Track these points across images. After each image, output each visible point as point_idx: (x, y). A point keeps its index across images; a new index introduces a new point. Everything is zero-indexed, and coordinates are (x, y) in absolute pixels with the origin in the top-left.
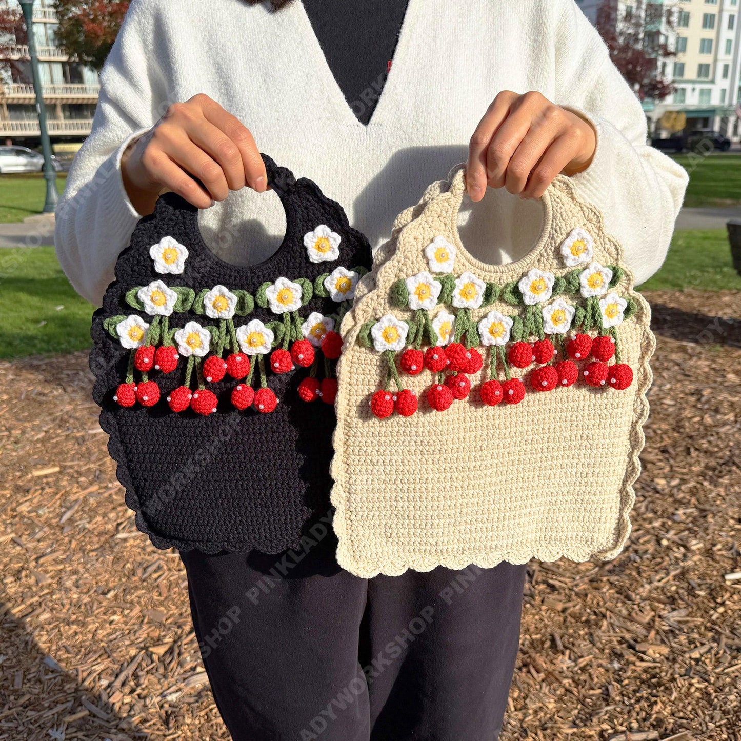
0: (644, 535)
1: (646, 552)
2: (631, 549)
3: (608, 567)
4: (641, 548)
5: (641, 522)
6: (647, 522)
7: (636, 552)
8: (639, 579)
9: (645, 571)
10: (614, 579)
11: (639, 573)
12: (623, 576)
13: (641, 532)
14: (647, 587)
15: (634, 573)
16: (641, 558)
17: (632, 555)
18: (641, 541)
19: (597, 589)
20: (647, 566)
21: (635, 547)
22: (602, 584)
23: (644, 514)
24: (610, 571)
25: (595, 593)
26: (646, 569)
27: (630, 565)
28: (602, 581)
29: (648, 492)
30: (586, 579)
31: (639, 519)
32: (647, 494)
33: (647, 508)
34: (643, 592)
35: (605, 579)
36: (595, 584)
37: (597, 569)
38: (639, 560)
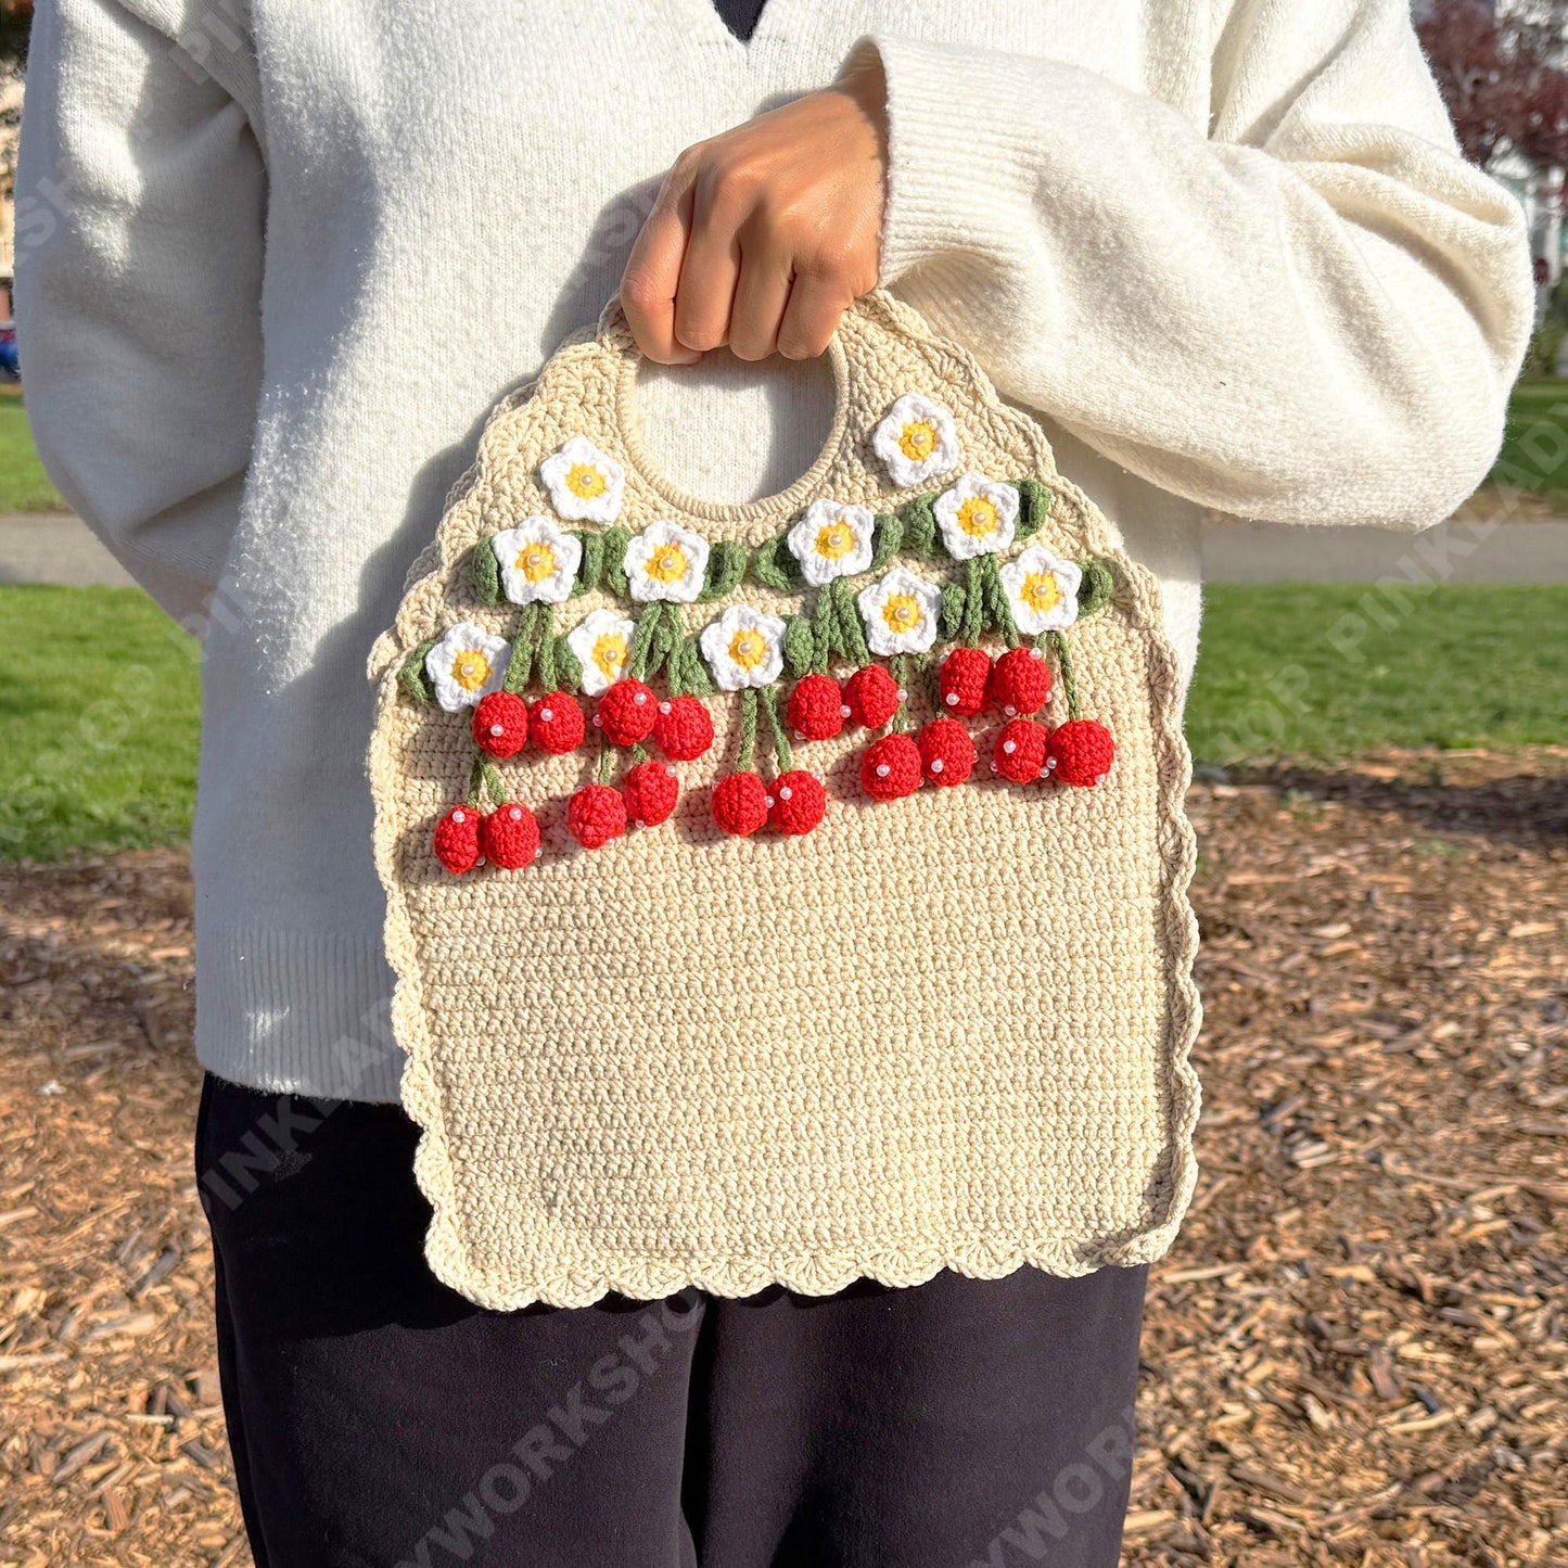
0: (1537, 1399)
1: (1541, 1443)
2: (1497, 1435)
3: (1427, 1484)
4: (1527, 1433)
5: (1529, 1364)
6: (1549, 1364)
7: (1513, 1443)
8: (1517, 1514)
9: (1536, 1496)
10: (1443, 1513)
11: (1519, 1501)
12: (1470, 1507)
13: (1528, 1390)
14: (1542, 1538)
15: (1504, 1501)
16: (1526, 1460)
17: (1501, 1452)
18: (1528, 1413)
19: (1394, 1537)
20: (1545, 1482)
21: (1511, 1429)
22: (1409, 1526)
23: (1541, 1342)
24: (1434, 1496)
25: (1391, 1550)
26: (1540, 1489)
27: (1493, 1478)
28: (1407, 1517)
29: (1555, 1283)
30: (1361, 1512)
31: (1524, 1355)
32: (1549, 1291)
33: (1548, 1326)
34: (1530, 1550)
35: (1416, 1512)
36: (1387, 1526)
37: (1395, 1489)
38: (1518, 1465)
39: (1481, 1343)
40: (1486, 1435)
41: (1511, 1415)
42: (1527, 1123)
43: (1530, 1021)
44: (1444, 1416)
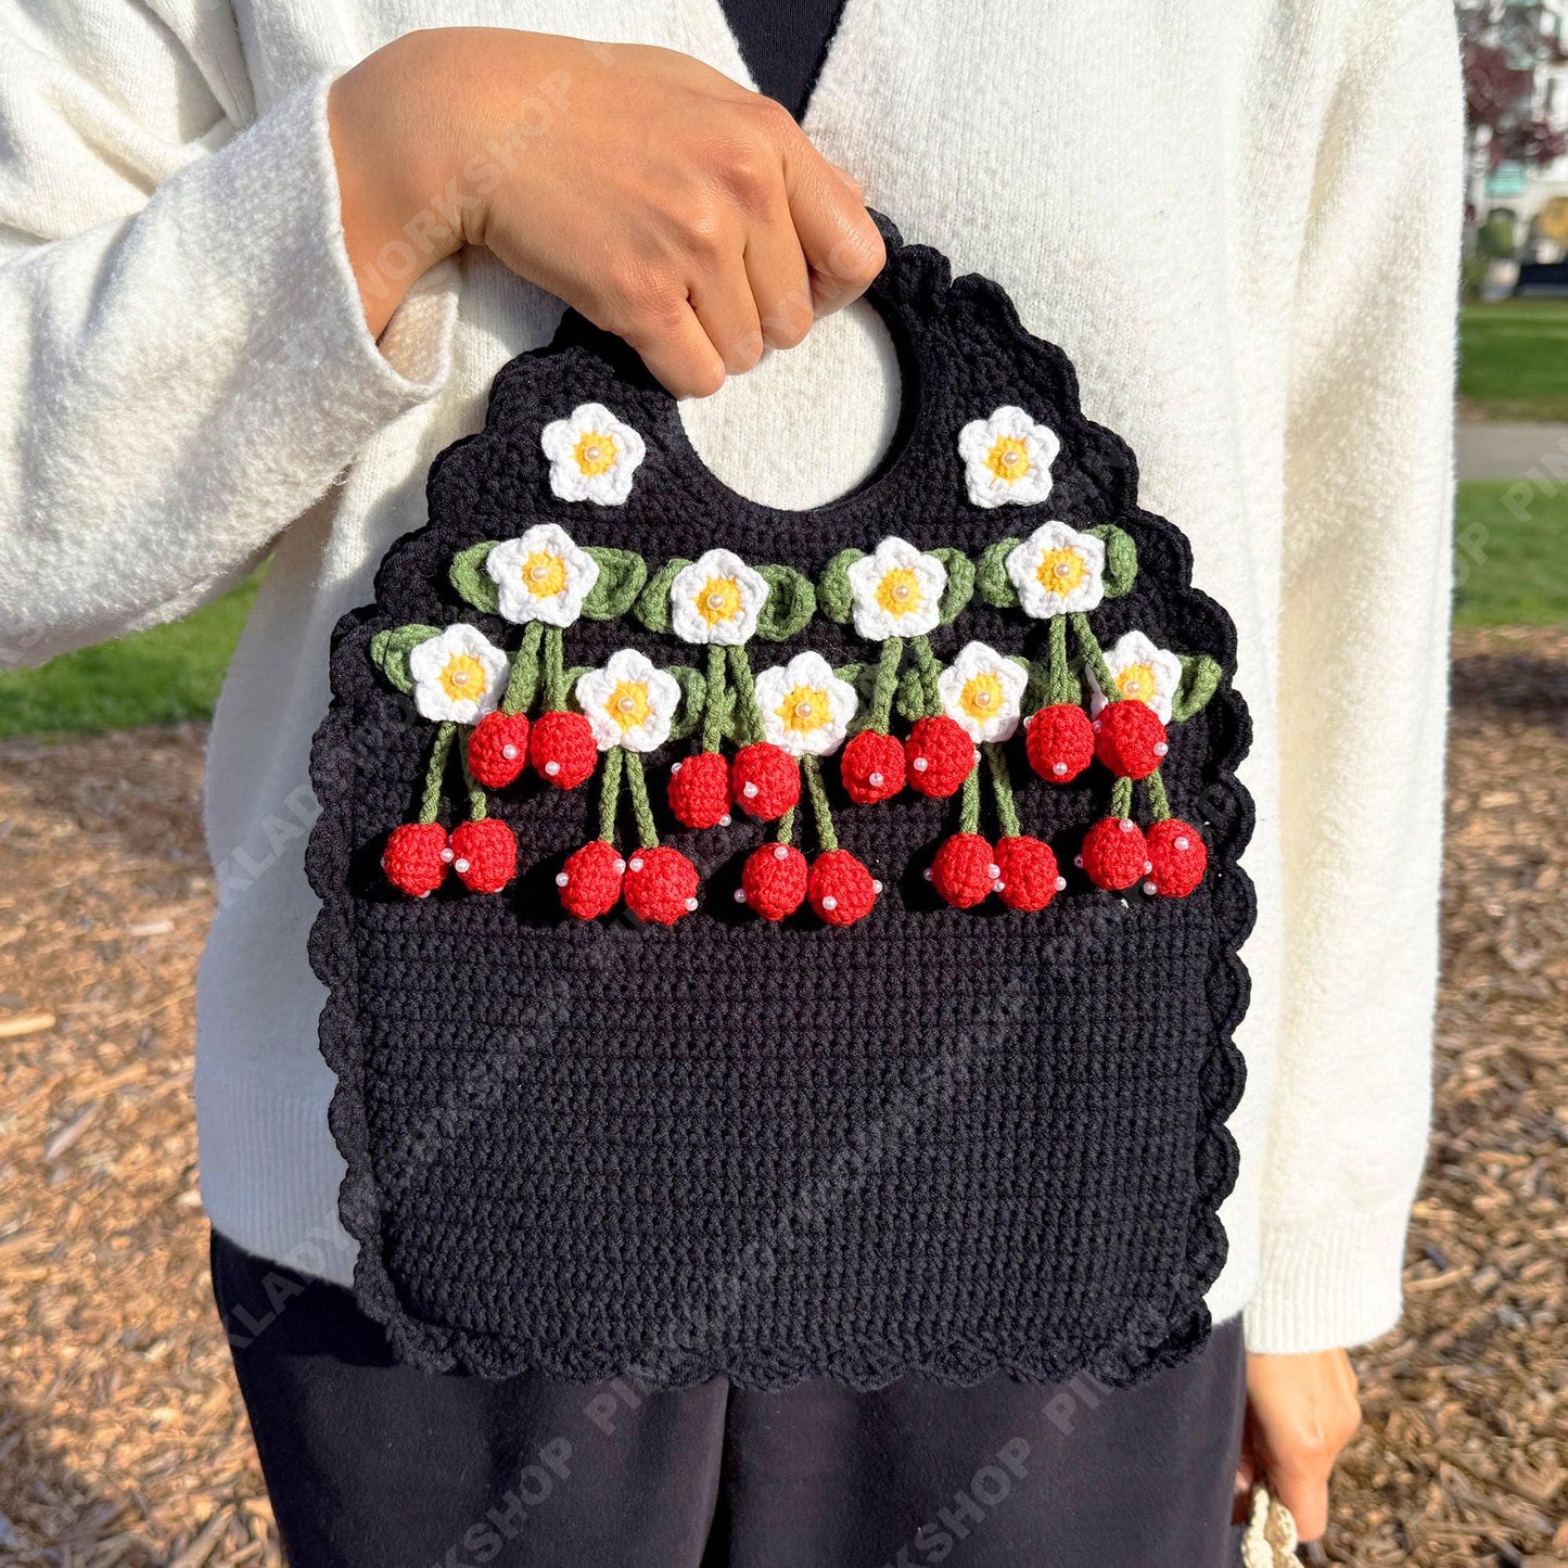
0: (1534, 1259)
1: (1539, 1304)
2: (1500, 1295)
3: (1442, 1340)
4: (1528, 1293)
5: (1523, 1222)
6: (1539, 1223)
7: (1514, 1302)
8: (1522, 1374)
9: (1538, 1356)
10: (1458, 1372)
11: (1524, 1361)
12: (1481, 1366)
13: (1525, 1250)
14: (1547, 1400)
15: (1511, 1361)
16: (1528, 1320)
17: (1505, 1312)
18: (1529, 1272)
19: (1413, 1399)
20: (1545, 1342)
21: (1511, 1289)
22: (1427, 1388)
23: (1532, 1199)
24: (1447, 1353)
25: (1410, 1410)
26: (1541, 1349)
27: (1498, 1339)
28: (1425, 1379)
29: (1539, 1141)
30: (1384, 1373)
31: (1519, 1212)
32: (1536, 1148)
33: (1538, 1184)
34: (1537, 1412)
35: (1434, 1373)
36: (1408, 1387)
37: (1410, 1345)
38: (1521, 1325)
39: (1482, 1203)
40: (1490, 1294)
41: (1512, 1275)
42: (1507, 984)
43: (1504, 885)
44: (1452, 1275)
